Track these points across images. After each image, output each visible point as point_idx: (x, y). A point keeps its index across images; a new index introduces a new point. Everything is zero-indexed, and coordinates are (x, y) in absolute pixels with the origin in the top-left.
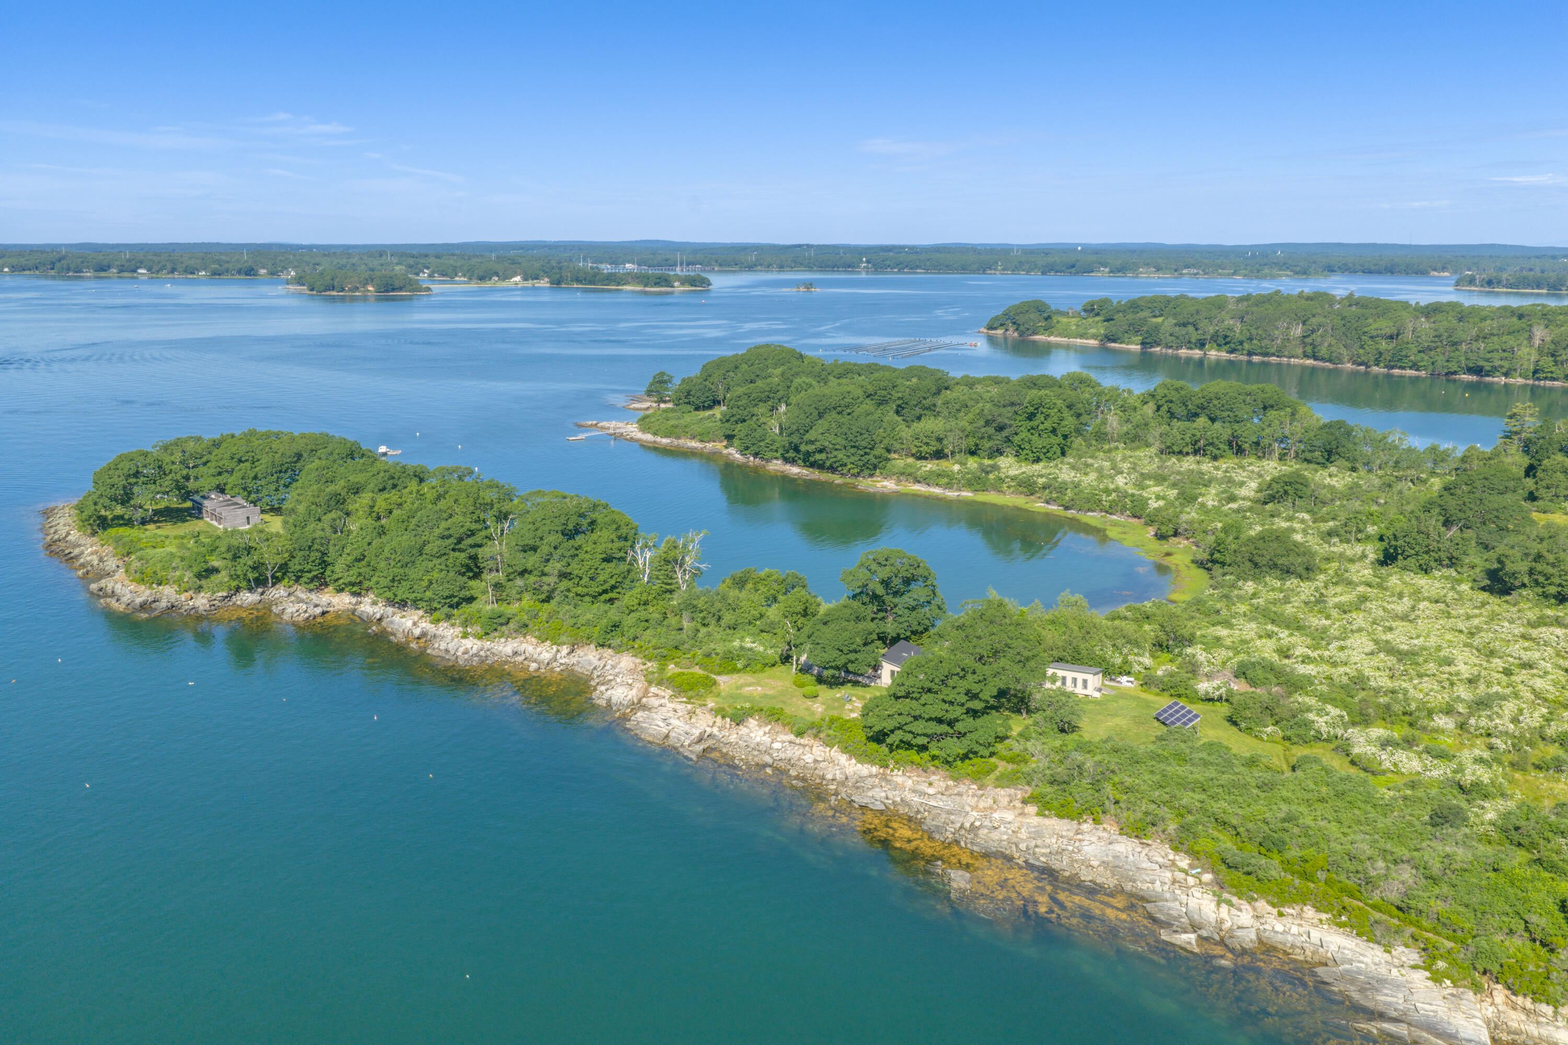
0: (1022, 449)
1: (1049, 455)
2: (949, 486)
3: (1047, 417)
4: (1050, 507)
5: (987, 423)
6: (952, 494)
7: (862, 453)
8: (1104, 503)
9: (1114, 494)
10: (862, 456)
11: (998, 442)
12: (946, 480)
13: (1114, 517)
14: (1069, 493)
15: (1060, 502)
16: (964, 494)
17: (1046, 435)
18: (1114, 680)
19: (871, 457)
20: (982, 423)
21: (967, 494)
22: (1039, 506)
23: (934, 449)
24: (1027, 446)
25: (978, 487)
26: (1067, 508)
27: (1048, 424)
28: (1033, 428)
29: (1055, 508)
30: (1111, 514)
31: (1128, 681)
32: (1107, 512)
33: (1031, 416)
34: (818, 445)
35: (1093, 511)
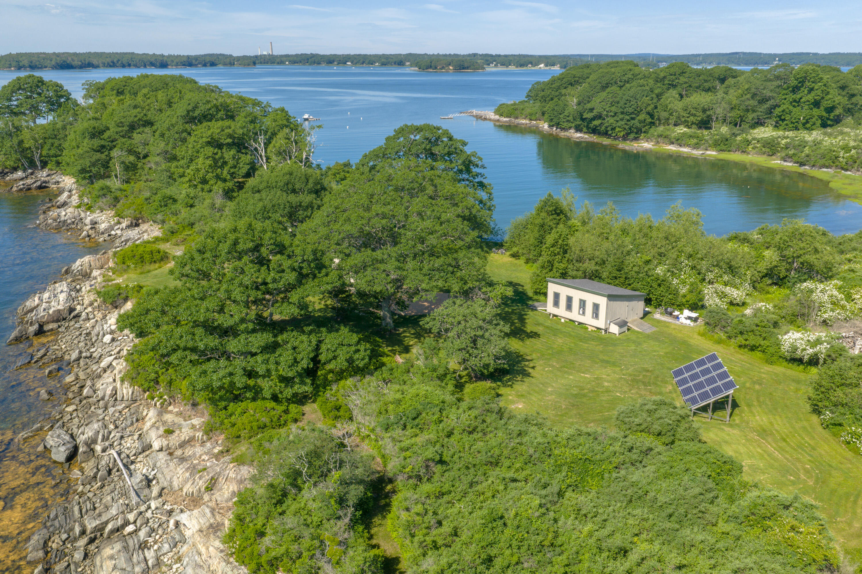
0: (783, 120)
1: (808, 125)
2: (696, 147)
3: (811, 90)
4: (785, 163)
5: (754, 95)
6: (697, 153)
7: (628, 117)
8: (841, 159)
9: (853, 151)
10: (628, 120)
11: (759, 113)
12: (695, 141)
13: (849, 173)
14: (807, 150)
15: (795, 159)
16: (708, 152)
17: (806, 107)
18: (671, 314)
19: (636, 121)
20: (749, 96)
21: (712, 153)
22: (776, 162)
23: (699, 119)
24: (788, 117)
25: (724, 147)
26: (802, 164)
27: (811, 97)
28: (795, 101)
29: (790, 164)
30: (847, 170)
31: (689, 318)
32: (843, 169)
33: (795, 89)
34: (595, 112)
35: (827, 167)
